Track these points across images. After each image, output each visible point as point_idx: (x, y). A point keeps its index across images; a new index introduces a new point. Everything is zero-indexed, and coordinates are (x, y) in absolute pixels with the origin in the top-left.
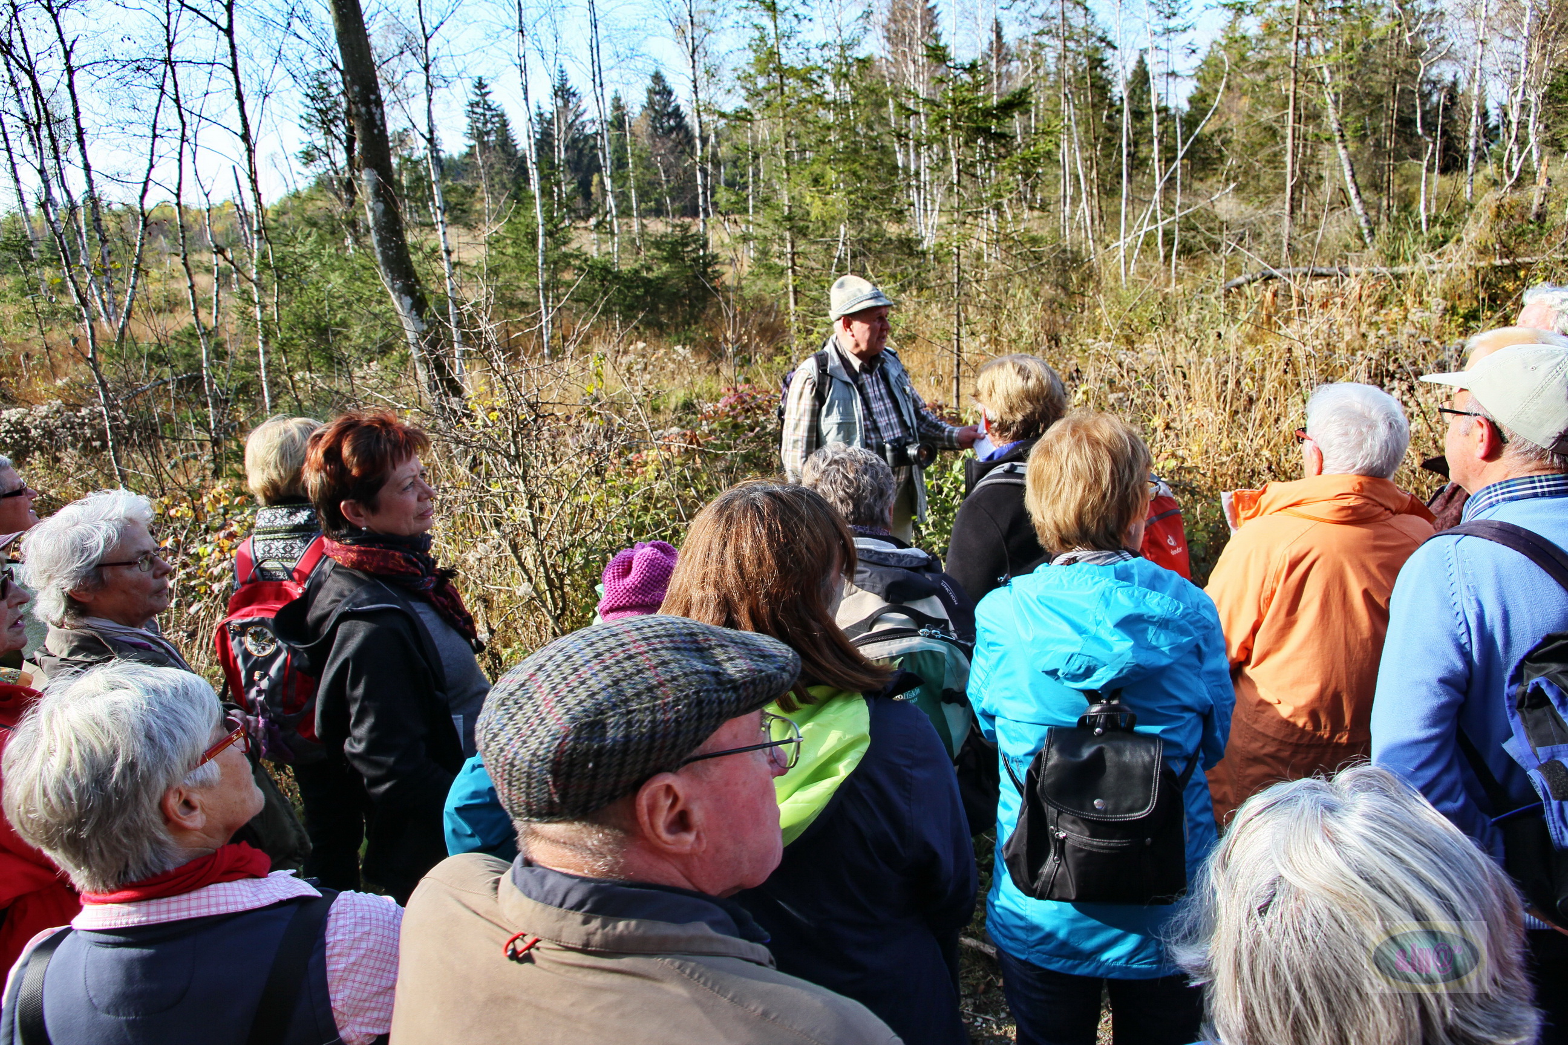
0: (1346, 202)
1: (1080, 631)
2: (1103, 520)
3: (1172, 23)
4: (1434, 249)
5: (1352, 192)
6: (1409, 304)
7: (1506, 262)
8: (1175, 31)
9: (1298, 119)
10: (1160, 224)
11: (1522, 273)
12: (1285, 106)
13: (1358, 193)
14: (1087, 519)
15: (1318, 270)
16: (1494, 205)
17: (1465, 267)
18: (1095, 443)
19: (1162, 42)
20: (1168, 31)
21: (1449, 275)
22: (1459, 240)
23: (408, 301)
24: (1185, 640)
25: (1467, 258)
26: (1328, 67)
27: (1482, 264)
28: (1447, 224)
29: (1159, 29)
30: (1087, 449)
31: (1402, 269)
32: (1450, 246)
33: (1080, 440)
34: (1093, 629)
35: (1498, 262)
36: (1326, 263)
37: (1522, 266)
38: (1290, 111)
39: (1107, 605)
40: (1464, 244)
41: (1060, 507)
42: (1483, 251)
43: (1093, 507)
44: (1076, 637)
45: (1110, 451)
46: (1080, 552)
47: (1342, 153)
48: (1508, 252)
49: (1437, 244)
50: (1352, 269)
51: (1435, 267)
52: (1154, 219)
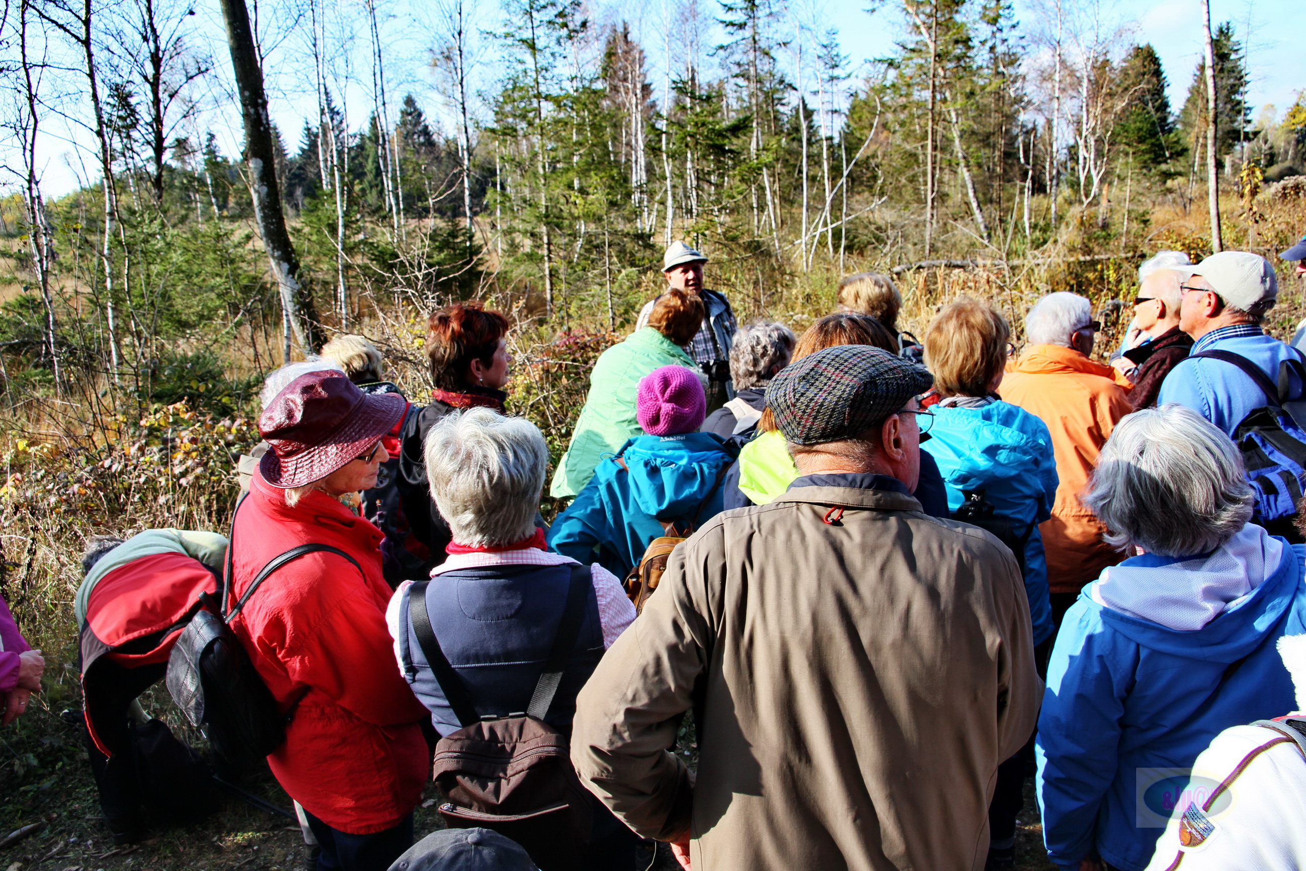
0: (969, 212)
1: (959, 455)
2: (975, 379)
3: (836, 72)
4: (1037, 248)
5: (974, 205)
6: (1023, 287)
7: (1088, 258)
8: (837, 78)
9: (935, 148)
10: (830, 227)
11: (1099, 267)
12: (925, 138)
13: (979, 206)
14: (965, 378)
15: (954, 262)
16: (1079, 216)
17: (1060, 261)
18: (970, 327)
19: (827, 86)
20: (832, 78)
21: (1049, 266)
22: (1056, 242)
23: (286, 266)
24: (1027, 458)
25: (1061, 255)
26: (956, 110)
27: (1072, 259)
28: (1044, 230)
29: (826, 77)
30: (965, 331)
31: (1016, 262)
32: (1049, 244)
33: (962, 325)
34: (967, 453)
35: (1082, 259)
36: (959, 257)
37: (1099, 262)
38: (929, 142)
39: (977, 438)
40: (1060, 244)
41: (947, 369)
42: (1072, 250)
43: (969, 371)
44: (955, 458)
45: (981, 333)
46: (960, 398)
47: (966, 175)
48: (1088, 251)
49: (1038, 245)
50: (980, 261)
51: (1040, 261)
52: (825, 224)
